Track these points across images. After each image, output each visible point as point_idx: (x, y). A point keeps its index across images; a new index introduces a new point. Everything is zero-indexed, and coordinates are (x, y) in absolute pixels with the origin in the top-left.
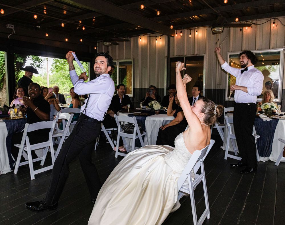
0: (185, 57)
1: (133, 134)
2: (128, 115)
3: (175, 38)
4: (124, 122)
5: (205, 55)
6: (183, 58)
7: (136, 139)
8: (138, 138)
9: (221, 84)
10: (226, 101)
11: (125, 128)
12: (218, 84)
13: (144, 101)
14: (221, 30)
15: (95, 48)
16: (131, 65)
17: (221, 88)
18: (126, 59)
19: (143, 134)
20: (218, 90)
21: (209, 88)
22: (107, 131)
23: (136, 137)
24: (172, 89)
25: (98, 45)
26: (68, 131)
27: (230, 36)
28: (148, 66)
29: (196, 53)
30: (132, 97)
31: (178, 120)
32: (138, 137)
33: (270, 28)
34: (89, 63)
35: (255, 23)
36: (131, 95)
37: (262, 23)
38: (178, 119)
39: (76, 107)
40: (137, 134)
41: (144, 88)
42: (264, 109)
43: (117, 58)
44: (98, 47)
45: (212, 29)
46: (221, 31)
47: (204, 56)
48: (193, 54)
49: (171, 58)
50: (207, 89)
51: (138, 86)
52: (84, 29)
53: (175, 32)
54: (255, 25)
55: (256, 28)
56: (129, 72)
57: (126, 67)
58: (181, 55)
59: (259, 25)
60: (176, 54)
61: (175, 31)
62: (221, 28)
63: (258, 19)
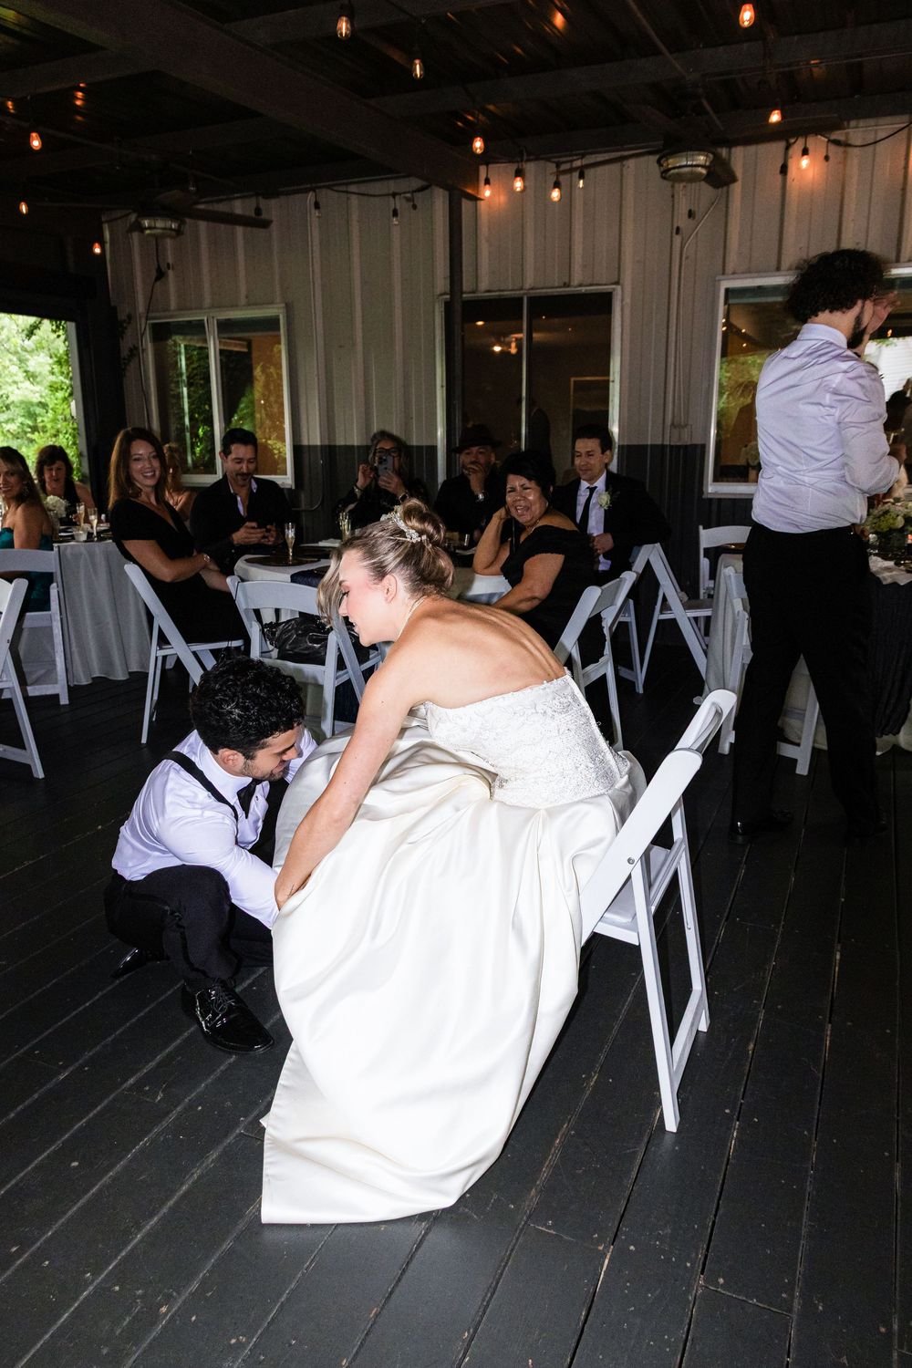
0: (530, 299)
1: (323, 664)
2: (294, 579)
3: (482, 206)
4: (277, 612)
5: (619, 288)
6: (520, 299)
7: (337, 688)
8: (349, 682)
9: (686, 425)
10: (705, 499)
11: (284, 637)
12: (673, 424)
13: (351, 506)
14: (700, 169)
15: (97, 250)
16: (279, 336)
17: (686, 440)
18: (250, 305)
19: (368, 659)
20: (675, 449)
21: (635, 443)
22: (195, 653)
23: (337, 678)
24: (475, 449)
25: (107, 235)
26: (5, 662)
27: (730, 199)
28: (359, 339)
29: (577, 277)
30: (290, 490)
31: (529, 595)
32: (345, 678)
33: (903, 162)
34: (71, 326)
35: (842, 138)
36: (286, 480)
37: (871, 138)
38: (530, 589)
39: (28, 544)
40: (341, 665)
41: (342, 443)
42: (876, 533)
43: (207, 301)
44: (108, 246)
45: (659, 162)
46: (704, 171)
47: (614, 293)
48: (566, 285)
49: (466, 304)
50: (628, 446)
51: (313, 437)
52: (36, 143)
53: (483, 176)
54: (841, 149)
55: (844, 162)
56: (263, 371)
57: (249, 345)
58: (508, 287)
59: (856, 151)
60: (484, 285)
61: (483, 170)
62: (702, 158)
63: (853, 119)
